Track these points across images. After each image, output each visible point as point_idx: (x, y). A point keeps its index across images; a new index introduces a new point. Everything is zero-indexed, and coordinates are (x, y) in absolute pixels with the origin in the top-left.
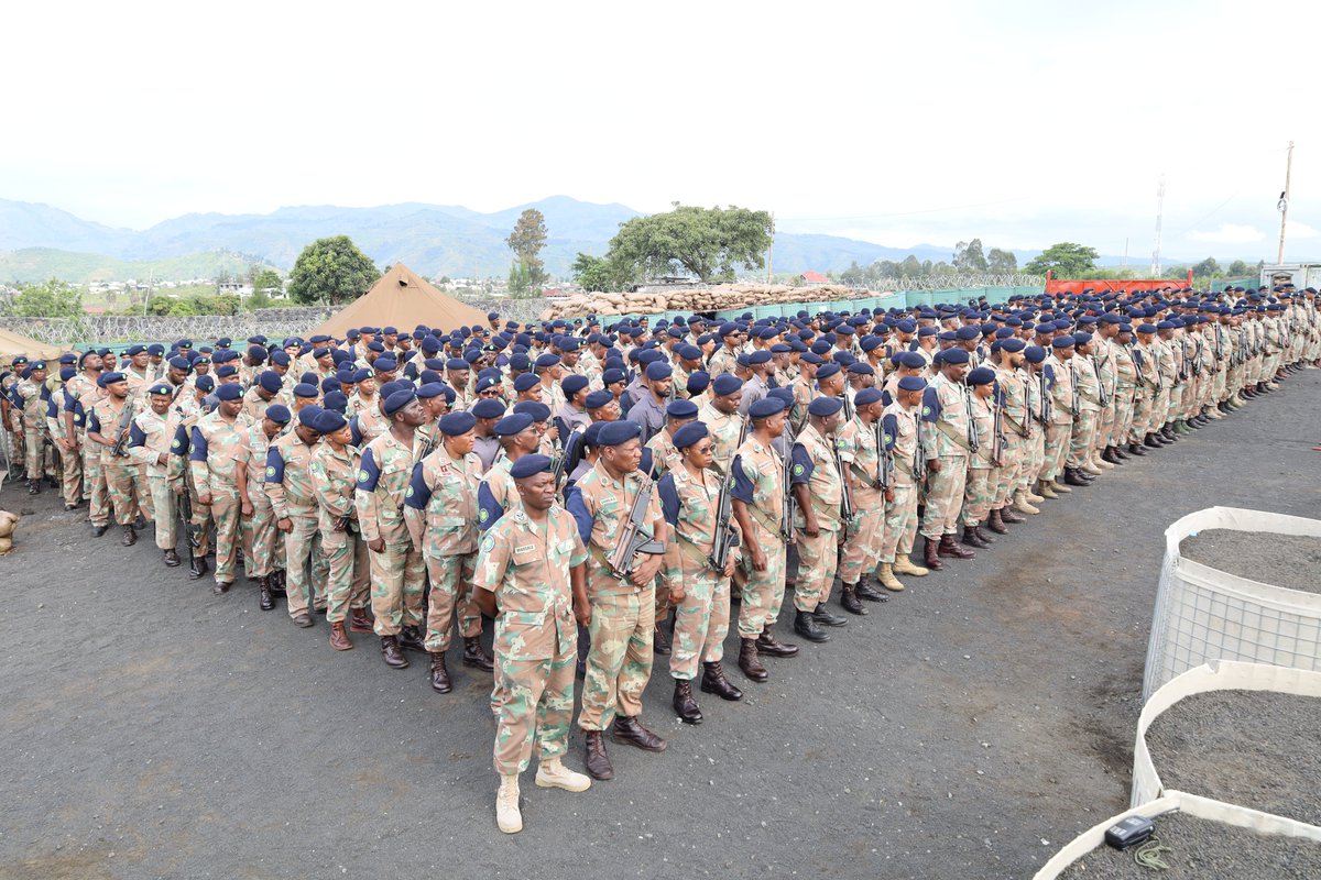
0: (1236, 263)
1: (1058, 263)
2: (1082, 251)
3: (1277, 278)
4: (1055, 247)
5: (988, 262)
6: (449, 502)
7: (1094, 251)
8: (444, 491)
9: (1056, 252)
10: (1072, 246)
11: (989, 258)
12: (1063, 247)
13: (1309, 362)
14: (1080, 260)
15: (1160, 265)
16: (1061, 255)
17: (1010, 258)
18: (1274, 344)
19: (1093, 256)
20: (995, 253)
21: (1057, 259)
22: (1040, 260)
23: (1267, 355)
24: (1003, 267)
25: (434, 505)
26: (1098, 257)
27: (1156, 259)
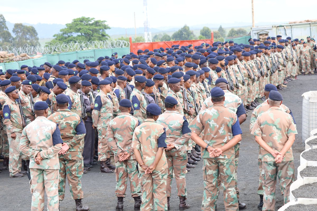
0: (203, 29)
1: (79, 34)
2: (97, 23)
3: (261, 35)
4: (75, 21)
5: (13, 35)
6: (108, 108)
7: (106, 23)
8: (107, 105)
9: (77, 25)
10: (88, 20)
11: (14, 31)
12: (82, 20)
13: (293, 77)
14: (96, 31)
15: (150, 33)
16: (81, 27)
17: (32, 31)
18: (282, 65)
19: (106, 27)
20: (18, 27)
21: (78, 30)
22: (64, 32)
23: (280, 71)
24: (27, 39)
25: (103, 110)
26: (109, 28)
27: (146, 29)
